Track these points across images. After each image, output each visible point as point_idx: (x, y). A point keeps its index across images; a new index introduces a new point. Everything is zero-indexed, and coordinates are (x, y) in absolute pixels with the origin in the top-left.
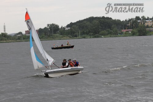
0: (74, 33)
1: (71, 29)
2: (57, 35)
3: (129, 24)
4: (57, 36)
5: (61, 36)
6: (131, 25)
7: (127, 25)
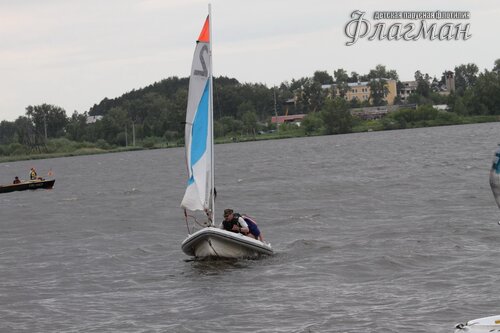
0: (115, 132)
1: (104, 121)
2: (61, 140)
3: (292, 98)
4: (59, 145)
5: (74, 143)
6: (299, 99)
7: (290, 101)
